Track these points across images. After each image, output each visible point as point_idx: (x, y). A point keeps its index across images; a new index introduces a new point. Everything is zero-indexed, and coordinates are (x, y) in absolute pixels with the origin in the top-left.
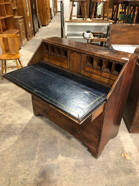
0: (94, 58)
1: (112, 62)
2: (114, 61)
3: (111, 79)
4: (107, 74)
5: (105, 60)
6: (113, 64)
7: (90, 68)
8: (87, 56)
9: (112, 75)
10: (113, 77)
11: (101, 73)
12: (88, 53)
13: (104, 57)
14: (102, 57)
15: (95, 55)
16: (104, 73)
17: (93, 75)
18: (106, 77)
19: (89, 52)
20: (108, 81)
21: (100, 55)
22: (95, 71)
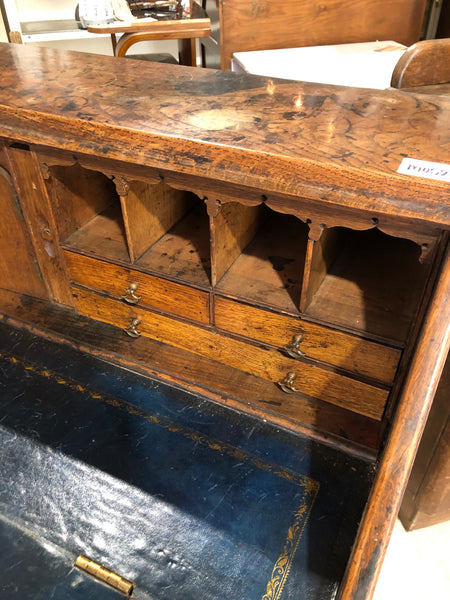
0: (122, 187)
1: (303, 216)
2: (321, 207)
3: (308, 360)
4: (259, 317)
5: (226, 199)
6: (316, 234)
7: (112, 271)
8: (54, 162)
9: (307, 327)
10: (324, 345)
11: (210, 305)
12: (49, 141)
13: (210, 172)
14: (192, 168)
15: (122, 157)
16: (238, 307)
17: (150, 321)
18: (258, 335)
19: (56, 129)
20: (282, 368)
21: (171, 149)
22: (152, 291)
